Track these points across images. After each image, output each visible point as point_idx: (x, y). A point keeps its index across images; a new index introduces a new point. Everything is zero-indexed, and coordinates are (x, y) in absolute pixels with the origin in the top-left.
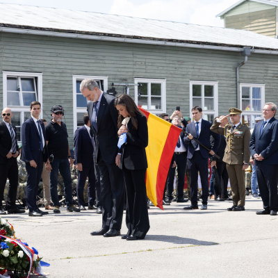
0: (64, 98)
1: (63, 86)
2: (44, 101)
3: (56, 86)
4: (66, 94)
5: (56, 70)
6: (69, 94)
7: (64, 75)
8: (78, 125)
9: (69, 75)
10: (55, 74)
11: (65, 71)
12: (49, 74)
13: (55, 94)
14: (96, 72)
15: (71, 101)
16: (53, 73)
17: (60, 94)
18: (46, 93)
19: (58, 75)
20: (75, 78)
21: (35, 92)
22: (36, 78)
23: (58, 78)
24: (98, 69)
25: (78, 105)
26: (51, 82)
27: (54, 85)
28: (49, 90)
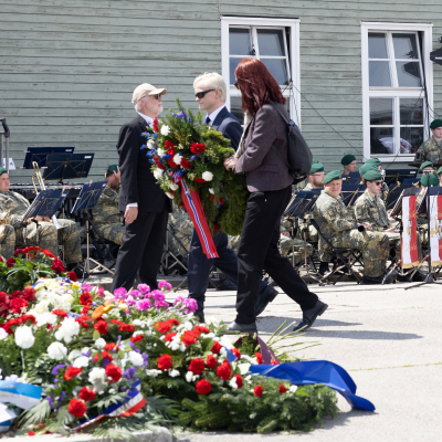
0: (343, 68)
1: (342, 44)
2: (304, 75)
3: (328, 43)
4: (348, 60)
5: (328, 14)
6: (354, 60)
7: (342, 22)
8: (372, 122)
9: (354, 22)
10: (325, 21)
11: (345, 13)
12: (313, 20)
13: (325, 60)
14: (408, 16)
15: (358, 76)
16: (321, 18)
17: (336, 60)
18: (307, 60)
19: (332, 21)
20: (365, 29)
21: (287, 57)
22: (288, 29)
23: (331, 29)
24: (413, 9)
25: (372, 83)
26: (317, 36)
27: (323, 43)
28: (313, 52)
